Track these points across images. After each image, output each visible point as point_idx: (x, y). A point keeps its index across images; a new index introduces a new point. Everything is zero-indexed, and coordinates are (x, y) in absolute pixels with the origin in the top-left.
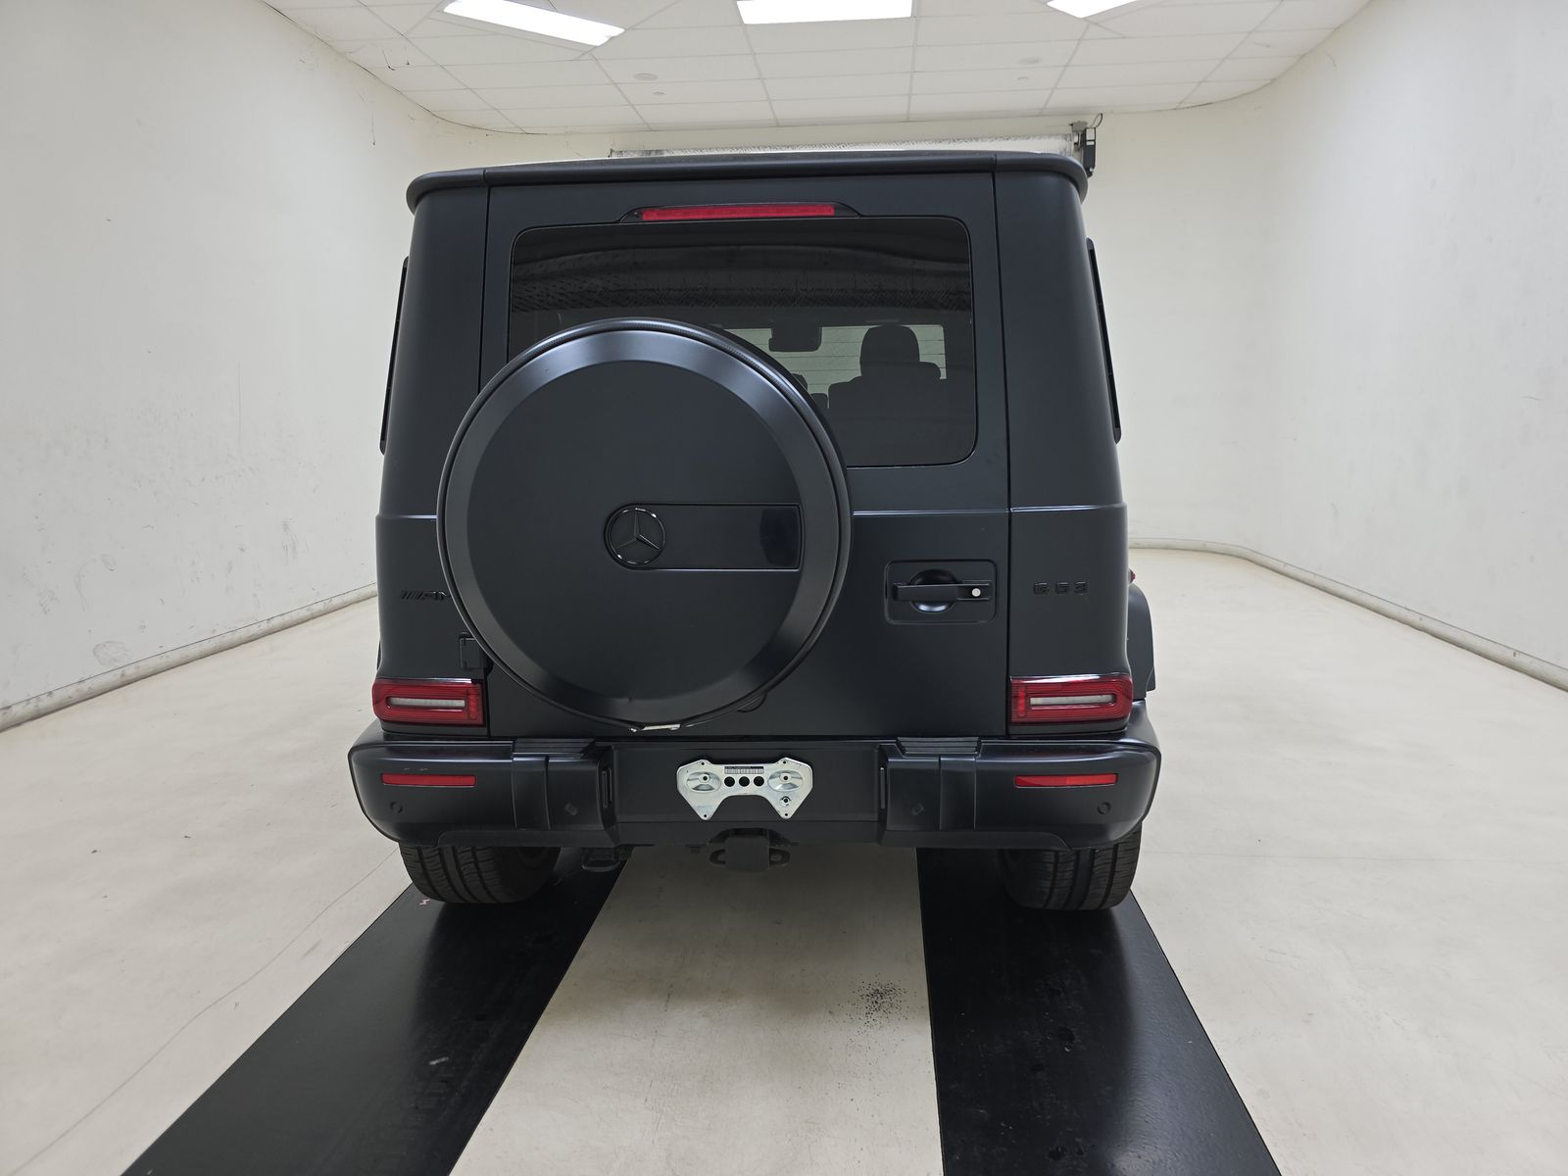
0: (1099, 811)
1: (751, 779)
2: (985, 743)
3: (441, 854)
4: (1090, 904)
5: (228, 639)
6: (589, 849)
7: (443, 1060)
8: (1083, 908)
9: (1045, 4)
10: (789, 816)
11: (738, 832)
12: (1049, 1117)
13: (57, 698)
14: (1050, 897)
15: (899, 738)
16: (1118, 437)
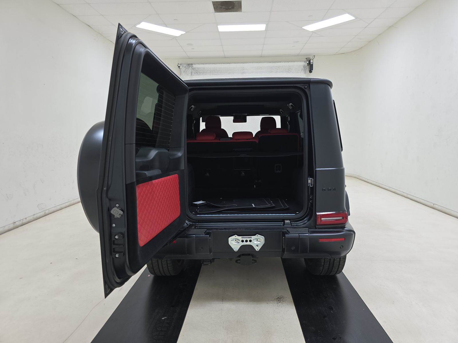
0: (340, 248)
1: (248, 240)
2: (311, 230)
3: (158, 262)
4: (332, 274)
5: (73, 202)
6: (203, 260)
7: (165, 318)
8: (330, 275)
9: (301, 27)
10: (258, 250)
11: (243, 255)
12: (331, 329)
13: (28, 219)
14: (322, 272)
15: (287, 229)
16: (342, 150)
